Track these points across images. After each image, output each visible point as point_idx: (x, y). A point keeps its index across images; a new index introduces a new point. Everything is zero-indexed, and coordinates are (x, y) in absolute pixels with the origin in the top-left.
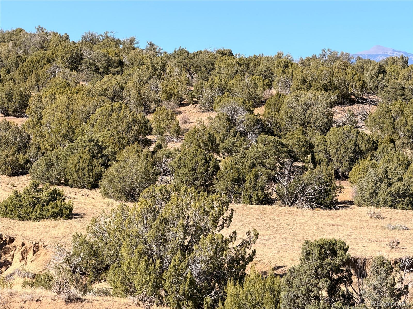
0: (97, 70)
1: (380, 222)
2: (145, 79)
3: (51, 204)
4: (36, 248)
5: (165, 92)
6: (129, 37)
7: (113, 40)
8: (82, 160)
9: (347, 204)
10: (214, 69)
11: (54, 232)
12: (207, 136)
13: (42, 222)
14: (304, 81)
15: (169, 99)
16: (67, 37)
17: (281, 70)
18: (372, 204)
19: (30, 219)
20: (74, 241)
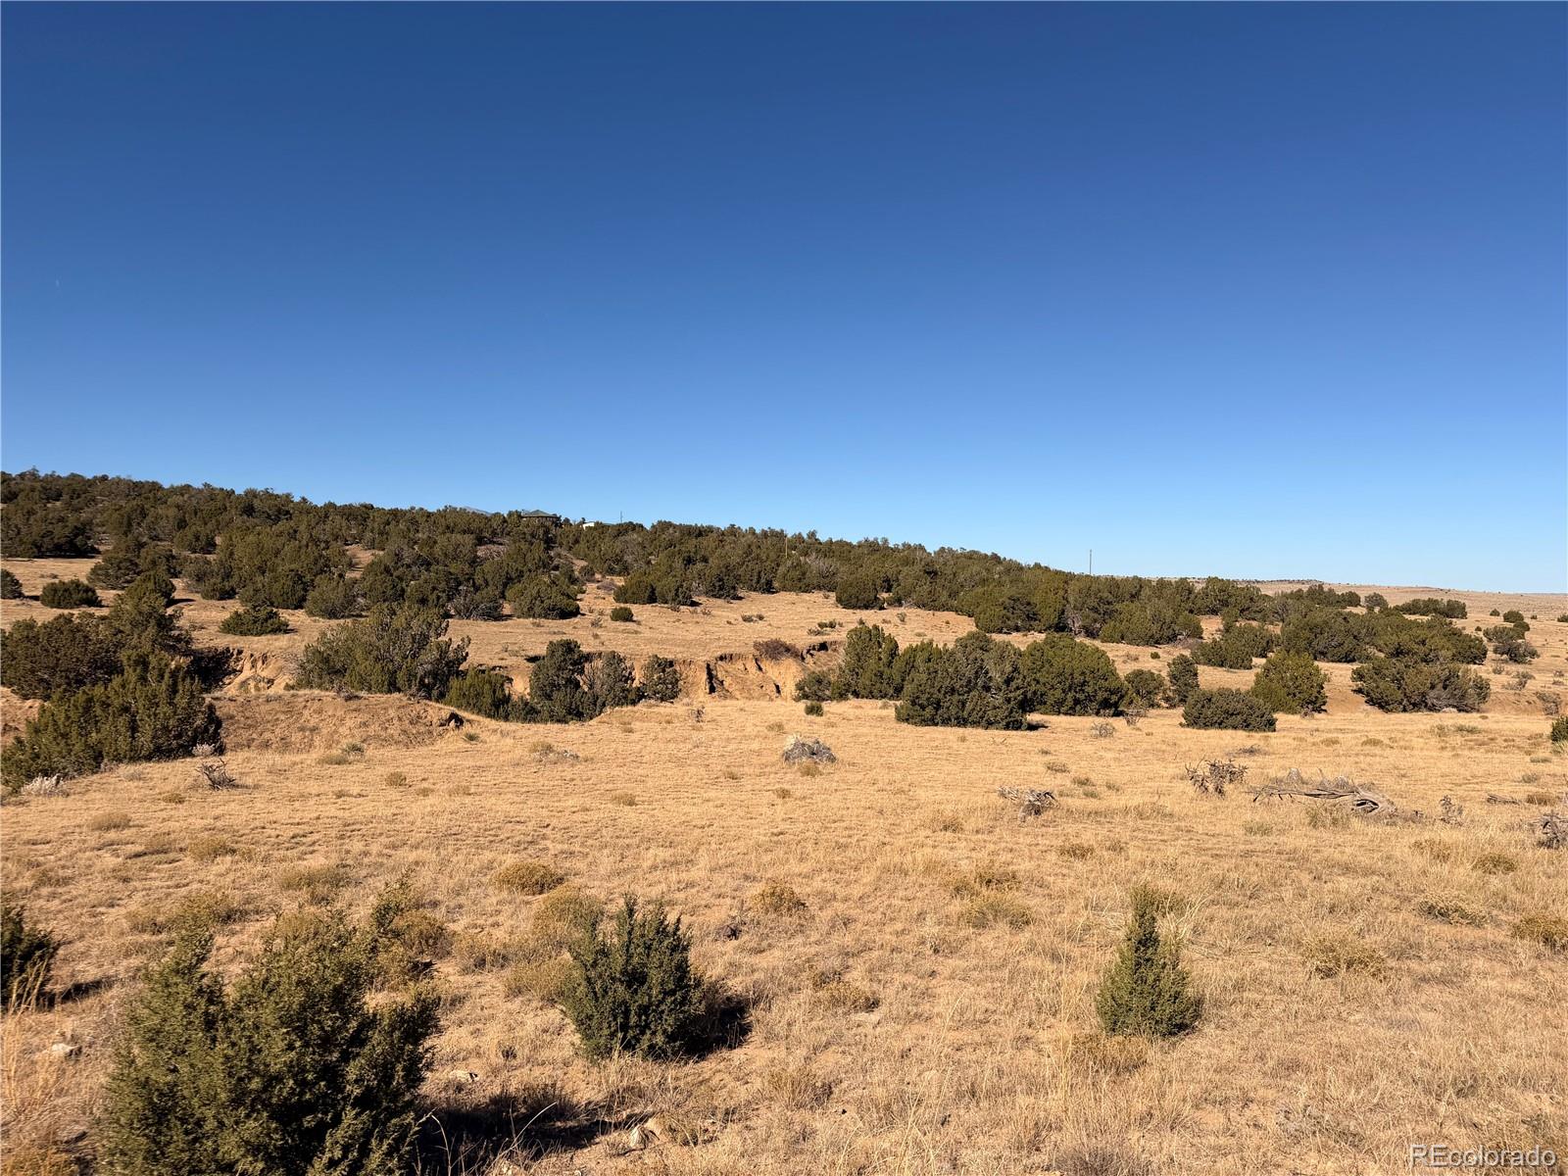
0: (269, 517)
1: (542, 629)
2: (313, 524)
3: (270, 621)
4: (265, 659)
5: (332, 534)
6: (285, 492)
7: (272, 495)
8: (285, 587)
9: (509, 617)
10: (369, 518)
11: (277, 644)
12: (383, 567)
13: (263, 637)
14: (448, 527)
15: (336, 539)
16: (233, 492)
17: (425, 518)
18: (530, 616)
19: (252, 634)
20: (306, 650)
